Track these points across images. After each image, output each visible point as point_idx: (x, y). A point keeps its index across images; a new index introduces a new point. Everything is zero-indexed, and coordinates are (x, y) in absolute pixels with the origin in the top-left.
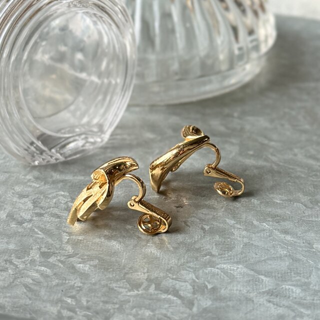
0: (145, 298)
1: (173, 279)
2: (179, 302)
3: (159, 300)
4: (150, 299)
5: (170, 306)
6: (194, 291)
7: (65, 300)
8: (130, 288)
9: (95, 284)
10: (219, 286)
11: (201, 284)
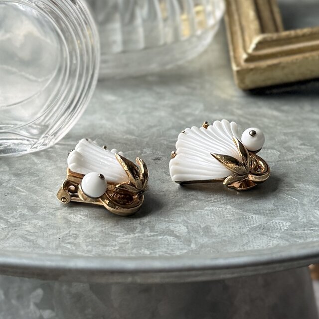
1: (165, 221)
7: (64, 246)
8: (126, 232)
9: (90, 231)
10: (211, 225)
11: (194, 224)
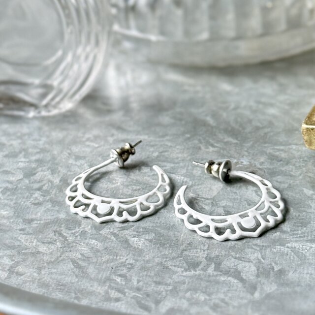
0: (202, 279)
1: (235, 258)
2: (240, 285)
3: (218, 283)
4: (208, 281)
5: (228, 290)
6: (258, 274)
7: (114, 278)
8: (187, 267)
9: (148, 261)
10: (287, 268)
11: (267, 265)
